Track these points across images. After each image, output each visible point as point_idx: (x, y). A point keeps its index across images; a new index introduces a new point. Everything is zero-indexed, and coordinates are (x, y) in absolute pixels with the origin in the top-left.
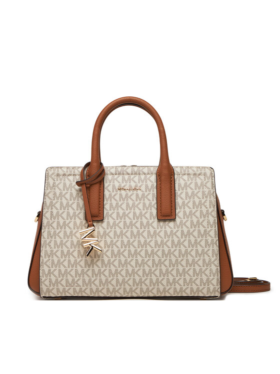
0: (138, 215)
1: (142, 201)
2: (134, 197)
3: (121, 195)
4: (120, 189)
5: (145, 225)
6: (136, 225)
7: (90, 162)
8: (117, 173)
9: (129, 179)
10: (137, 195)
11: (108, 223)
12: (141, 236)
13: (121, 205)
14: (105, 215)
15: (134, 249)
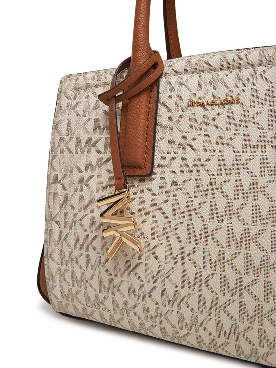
0: (229, 165)
1: (241, 131)
2: (222, 122)
3: (193, 118)
4: (191, 105)
5: (246, 189)
6: (225, 188)
7: (129, 59)
8: (189, 69)
9: (215, 81)
10: (230, 116)
11: (163, 181)
12: (234, 218)
13: (193, 140)
14: (156, 164)
15: (218, 249)
